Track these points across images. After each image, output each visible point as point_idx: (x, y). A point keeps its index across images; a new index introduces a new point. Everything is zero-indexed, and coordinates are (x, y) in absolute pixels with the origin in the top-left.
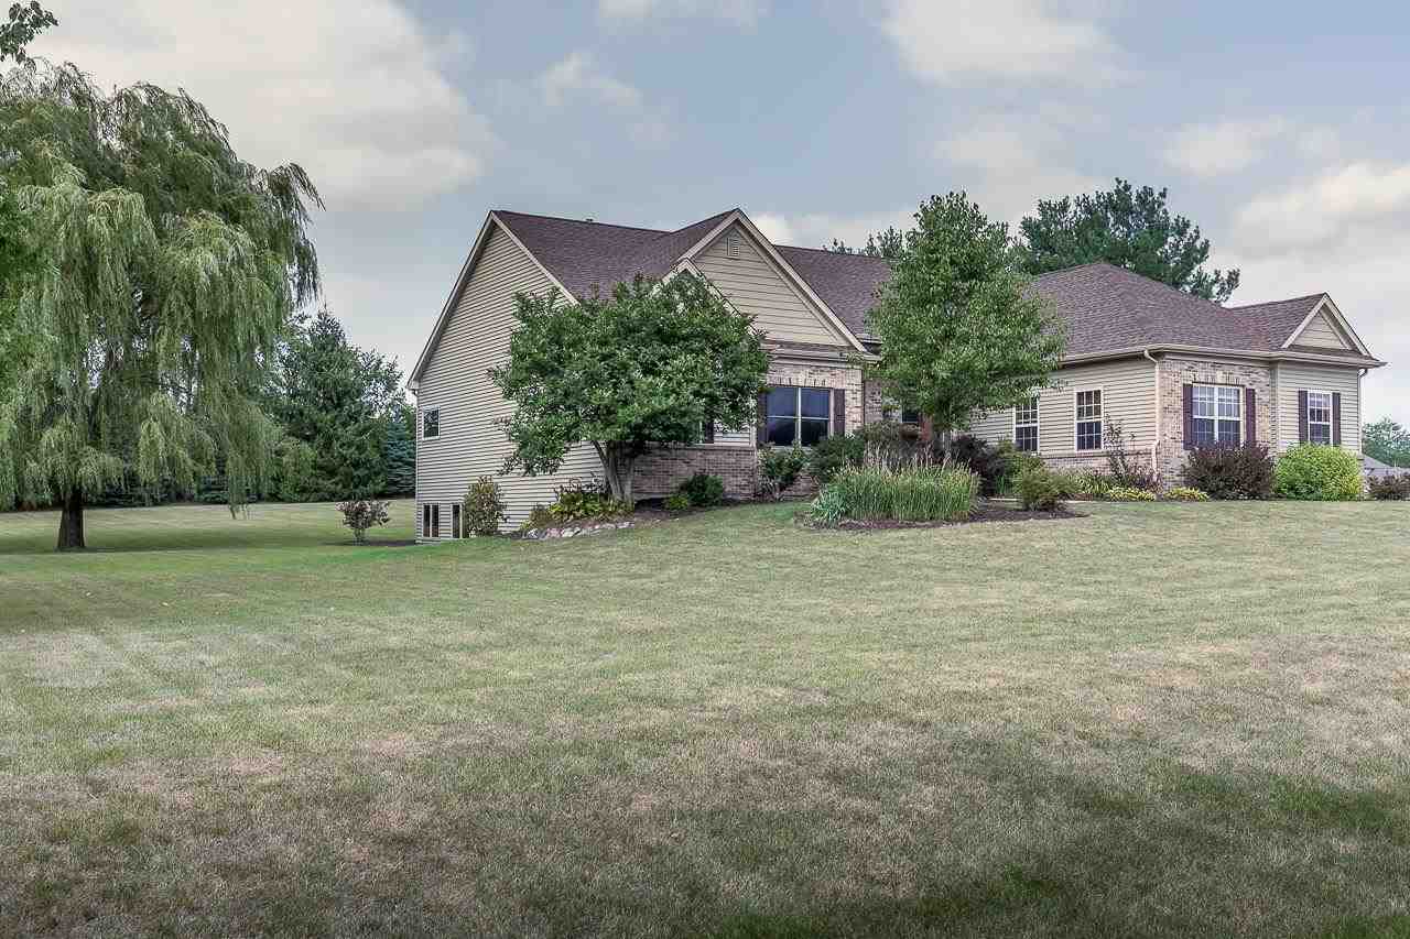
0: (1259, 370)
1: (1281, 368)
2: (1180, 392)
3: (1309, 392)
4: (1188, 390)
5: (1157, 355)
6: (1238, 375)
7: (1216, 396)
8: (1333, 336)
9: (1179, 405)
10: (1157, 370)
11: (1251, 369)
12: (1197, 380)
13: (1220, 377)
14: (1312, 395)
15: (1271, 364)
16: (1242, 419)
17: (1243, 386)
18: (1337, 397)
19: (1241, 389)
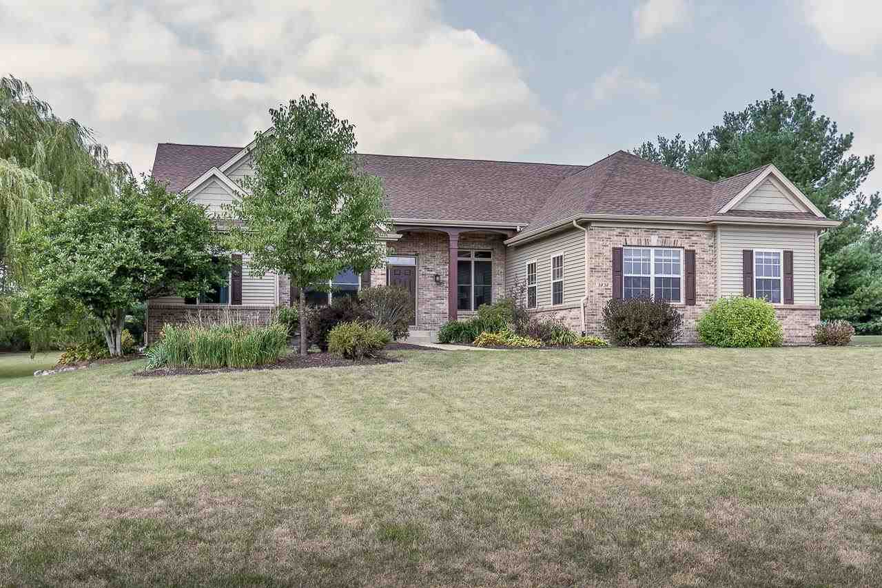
0: (699, 233)
1: (721, 231)
2: (610, 255)
3: (755, 251)
4: (618, 253)
5: (586, 224)
6: (674, 236)
7: (653, 257)
8: (784, 201)
9: (608, 265)
10: (586, 237)
11: (691, 233)
12: (629, 243)
13: (654, 240)
14: (758, 253)
15: (713, 228)
16: (682, 276)
17: (683, 248)
18: (789, 256)
19: (681, 250)
